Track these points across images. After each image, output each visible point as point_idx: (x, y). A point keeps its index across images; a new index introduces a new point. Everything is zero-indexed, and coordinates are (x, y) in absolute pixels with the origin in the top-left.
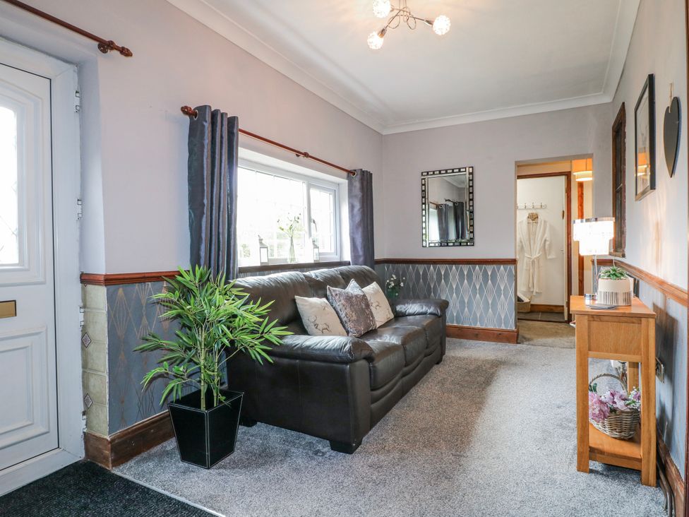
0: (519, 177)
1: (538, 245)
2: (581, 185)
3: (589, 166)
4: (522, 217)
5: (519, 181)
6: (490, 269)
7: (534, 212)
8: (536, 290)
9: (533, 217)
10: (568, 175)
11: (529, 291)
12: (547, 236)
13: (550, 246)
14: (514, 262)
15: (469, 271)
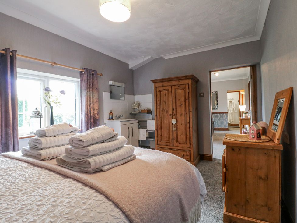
0: (228, 92)
1: (232, 109)
2: (242, 95)
3: (244, 91)
4: (228, 101)
5: (228, 93)
6: (222, 114)
7: (231, 100)
8: (232, 120)
9: (231, 102)
10: (239, 92)
11: (230, 121)
12: (234, 106)
13: (235, 109)
14: (227, 113)
15: (217, 115)
